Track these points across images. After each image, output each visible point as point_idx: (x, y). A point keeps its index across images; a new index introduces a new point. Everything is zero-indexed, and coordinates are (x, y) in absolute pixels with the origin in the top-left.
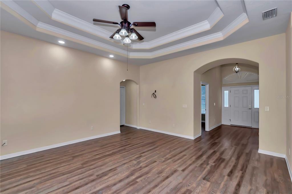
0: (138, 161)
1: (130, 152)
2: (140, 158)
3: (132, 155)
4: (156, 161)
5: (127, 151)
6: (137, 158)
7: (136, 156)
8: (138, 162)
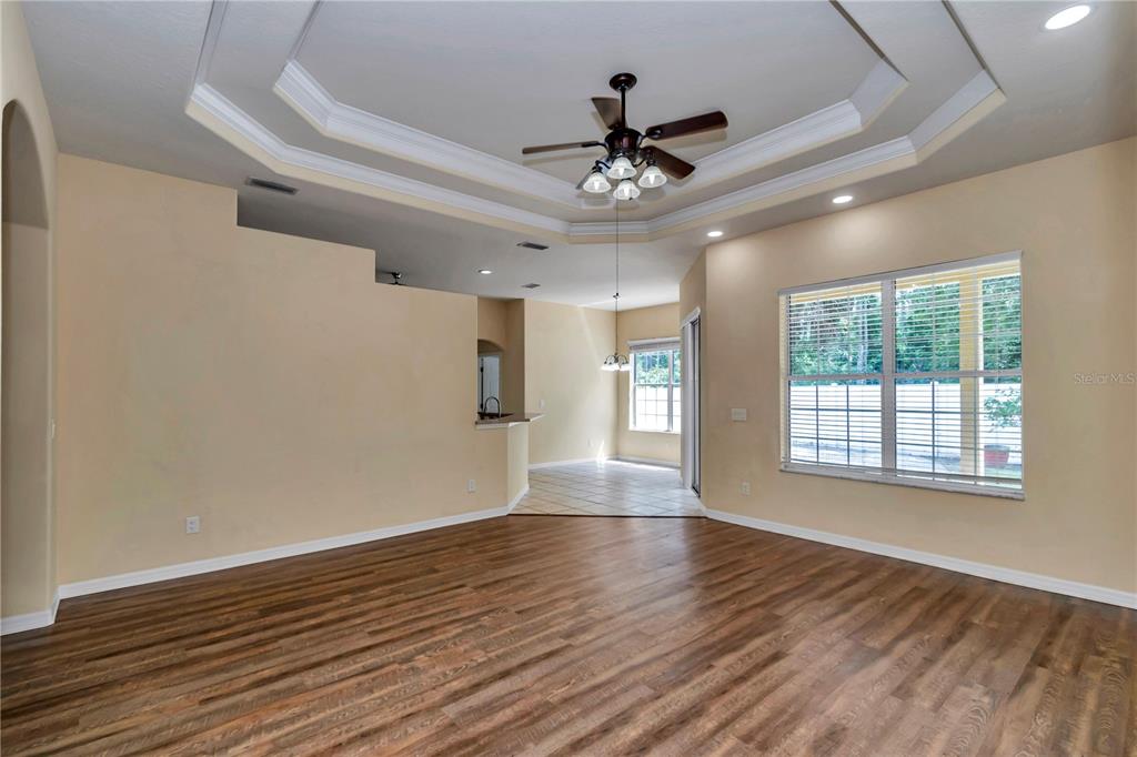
0: (582, 618)
1: (620, 662)
2: (573, 626)
3: (608, 647)
4: (517, 615)
5: (641, 674)
6: (584, 630)
7: (588, 637)
8: (584, 613)
